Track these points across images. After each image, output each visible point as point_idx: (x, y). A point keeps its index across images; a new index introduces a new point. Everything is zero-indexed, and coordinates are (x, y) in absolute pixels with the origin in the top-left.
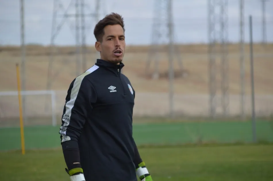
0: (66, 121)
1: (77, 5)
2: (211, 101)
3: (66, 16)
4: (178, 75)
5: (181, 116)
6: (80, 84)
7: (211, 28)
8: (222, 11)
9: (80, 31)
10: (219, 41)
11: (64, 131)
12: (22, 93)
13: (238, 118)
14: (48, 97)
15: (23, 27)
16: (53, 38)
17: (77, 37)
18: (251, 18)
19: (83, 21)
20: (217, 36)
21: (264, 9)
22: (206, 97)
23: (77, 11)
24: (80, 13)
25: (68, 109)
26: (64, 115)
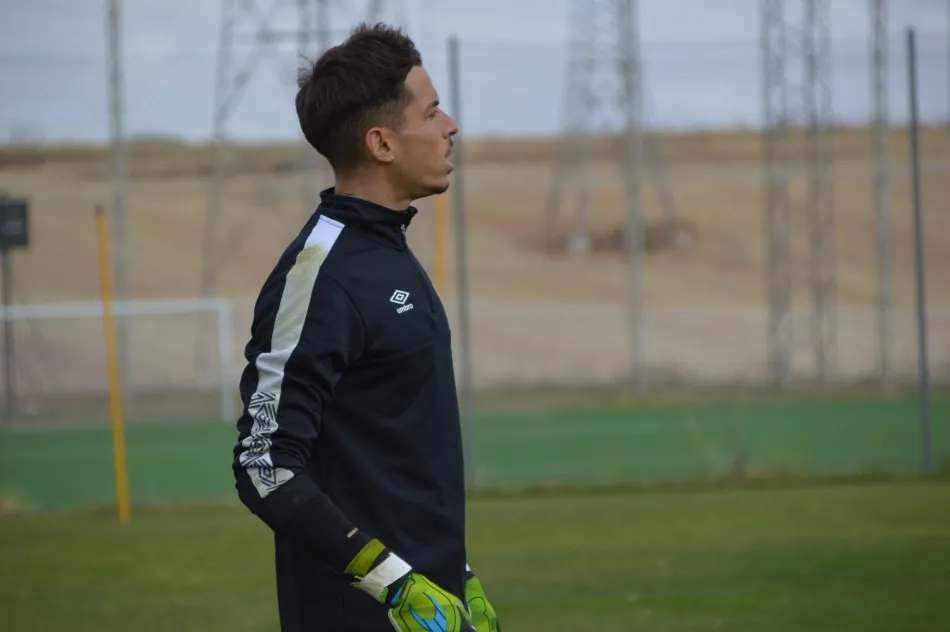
0: (263, 417)
2: (773, 327)
3: (267, 37)
4: (657, 239)
5: (672, 382)
6: (310, 296)
7: (772, 71)
8: (811, 14)
10: (801, 119)
11: (261, 453)
12: (118, 308)
13: (869, 388)
14: (208, 320)
15: (115, 78)
16: (222, 114)
18: (911, 36)
20: (793, 104)
22: (756, 315)
23: (305, 21)
24: (314, 26)
25: (269, 374)
26: (254, 396)
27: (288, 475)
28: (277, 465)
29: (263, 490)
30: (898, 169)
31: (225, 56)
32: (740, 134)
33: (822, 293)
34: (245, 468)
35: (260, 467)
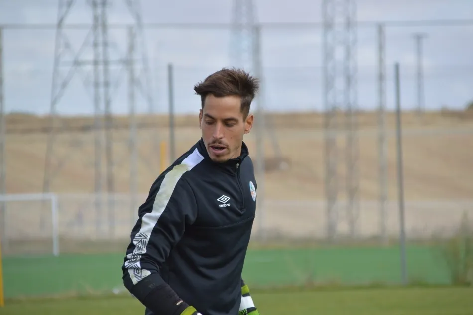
0: (140, 246)
1: (95, 45)
2: (329, 210)
3: (77, 63)
7: (328, 84)
8: (348, 55)
9: (102, 90)
10: (343, 107)
11: (135, 261)
13: (376, 240)
14: (45, 204)
16: (54, 103)
17: (96, 100)
18: (397, 67)
19: (106, 71)
20: (339, 99)
21: (419, 52)
22: (320, 204)
23: (96, 55)
24: (101, 58)
25: (147, 224)
26: (137, 235)
27: (148, 273)
28: (143, 268)
29: (135, 281)
30: (390, 132)
31: (56, 72)
32: (312, 114)
33: (353, 193)
34: (127, 269)
35: (135, 269)
